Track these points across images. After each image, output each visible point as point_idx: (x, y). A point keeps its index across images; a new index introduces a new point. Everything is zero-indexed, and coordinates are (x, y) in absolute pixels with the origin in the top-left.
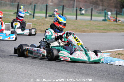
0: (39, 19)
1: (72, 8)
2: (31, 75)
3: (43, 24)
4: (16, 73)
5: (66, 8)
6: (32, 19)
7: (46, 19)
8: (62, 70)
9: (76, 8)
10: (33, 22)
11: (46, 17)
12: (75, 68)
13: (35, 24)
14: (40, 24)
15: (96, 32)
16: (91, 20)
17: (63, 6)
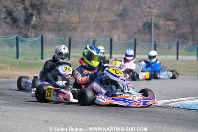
1: (148, 43)
5: (139, 43)
7: (111, 60)
8: (137, 119)
9: (155, 42)
11: (111, 57)
12: (156, 116)
15: (185, 75)
16: (177, 59)
17: (135, 40)
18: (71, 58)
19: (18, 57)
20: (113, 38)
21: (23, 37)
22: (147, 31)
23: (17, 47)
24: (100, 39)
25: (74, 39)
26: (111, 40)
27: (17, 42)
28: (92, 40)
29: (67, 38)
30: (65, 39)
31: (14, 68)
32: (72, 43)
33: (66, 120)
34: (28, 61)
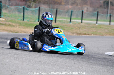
0: (75, 24)
1: (106, 14)
2: (69, 66)
3: (79, 28)
4: (56, 64)
5: (100, 14)
6: (69, 24)
7: (82, 24)
8: (97, 64)
9: (110, 14)
10: (70, 26)
11: (82, 22)
13: (71, 28)
14: (77, 28)
17: (98, 12)
18: (56, 22)
19: (23, 20)
20: (83, 11)
21: (27, 7)
22: (105, 7)
23: (24, 13)
24: (75, 11)
25: (59, 10)
26: (83, 12)
27: (24, 10)
28: (71, 11)
29: (54, 9)
30: (53, 10)
31: (21, 26)
32: (58, 12)
33: (52, 62)
34: (29, 22)
